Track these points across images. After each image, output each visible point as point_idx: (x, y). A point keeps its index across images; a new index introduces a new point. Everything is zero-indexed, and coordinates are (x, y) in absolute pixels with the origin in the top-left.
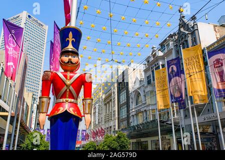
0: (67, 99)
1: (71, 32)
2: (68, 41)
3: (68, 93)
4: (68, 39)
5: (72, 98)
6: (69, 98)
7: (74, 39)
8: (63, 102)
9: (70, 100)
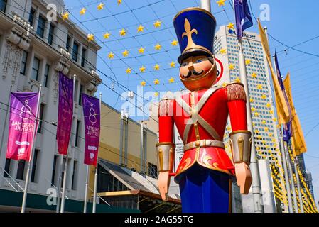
0: (198, 142)
1: (186, 20)
2: (186, 37)
3: (197, 131)
4: (184, 34)
5: (207, 139)
6: (201, 139)
7: (194, 30)
8: (192, 149)
9: (202, 142)
